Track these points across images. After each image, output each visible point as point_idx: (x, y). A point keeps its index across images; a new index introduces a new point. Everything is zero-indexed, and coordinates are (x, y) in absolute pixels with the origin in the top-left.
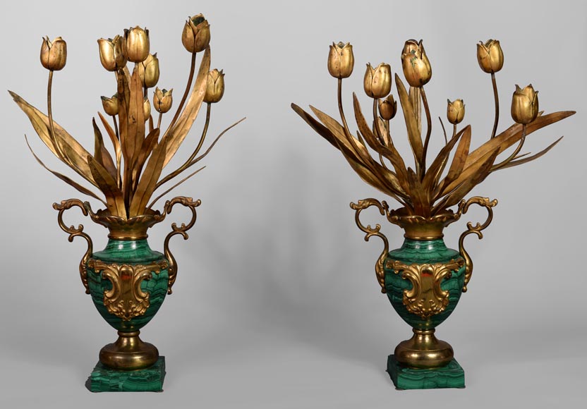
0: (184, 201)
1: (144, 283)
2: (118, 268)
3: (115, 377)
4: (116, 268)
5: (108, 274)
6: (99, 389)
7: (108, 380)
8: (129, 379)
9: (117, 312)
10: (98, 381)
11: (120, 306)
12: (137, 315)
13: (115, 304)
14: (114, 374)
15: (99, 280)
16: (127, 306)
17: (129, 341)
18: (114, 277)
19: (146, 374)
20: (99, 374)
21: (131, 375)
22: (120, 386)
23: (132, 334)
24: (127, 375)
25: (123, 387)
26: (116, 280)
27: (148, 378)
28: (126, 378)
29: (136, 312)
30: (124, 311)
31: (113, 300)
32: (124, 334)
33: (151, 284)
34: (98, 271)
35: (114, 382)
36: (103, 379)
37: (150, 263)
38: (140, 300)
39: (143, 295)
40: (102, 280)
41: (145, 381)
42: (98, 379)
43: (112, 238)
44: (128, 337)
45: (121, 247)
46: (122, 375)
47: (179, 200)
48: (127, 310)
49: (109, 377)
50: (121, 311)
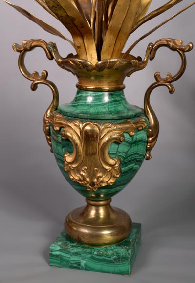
0: (171, 44)
1: (113, 147)
2: (81, 126)
3: (76, 254)
4: (78, 127)
5: (69, 134)
6: (58, 263)
7: (69, 256)
8: (93, 258)
9: (80, 180)
10: (57, 256)
11: (82, 173)
12: (103, 185)
13: (77, 170)
14: (75, 250)
15: (59, 139)
16: (92, 174)
17: (97, 211)
18: (75, 138)
19: (113, 255)
20: (58, 248)
21: (95, 253)
22: (82, 264)
23: (101, 203)
24: (91, 253)
25: (85, 265)
26: (78, 142)
27: (115, 259)
28: (90, 256)
29: (102, 182)
30: (88, 179)
31: (74, 166)
32: (92, 202)
33: (123, 148)
34: (58, 128)
35: (75, 258)
36: (62, 254)
37: (123, 121)
38: (107, 168)
39: (112, 162)
40: (62, 139)
41: (111, 261)
42: (58, 253)
43: (80, 89)
44: (97, 206)
45: (90, 100)
46: (85, 253)
47: (165, 43)
48: (91, 179)
49: (69, 253)
50: (84, 179)
